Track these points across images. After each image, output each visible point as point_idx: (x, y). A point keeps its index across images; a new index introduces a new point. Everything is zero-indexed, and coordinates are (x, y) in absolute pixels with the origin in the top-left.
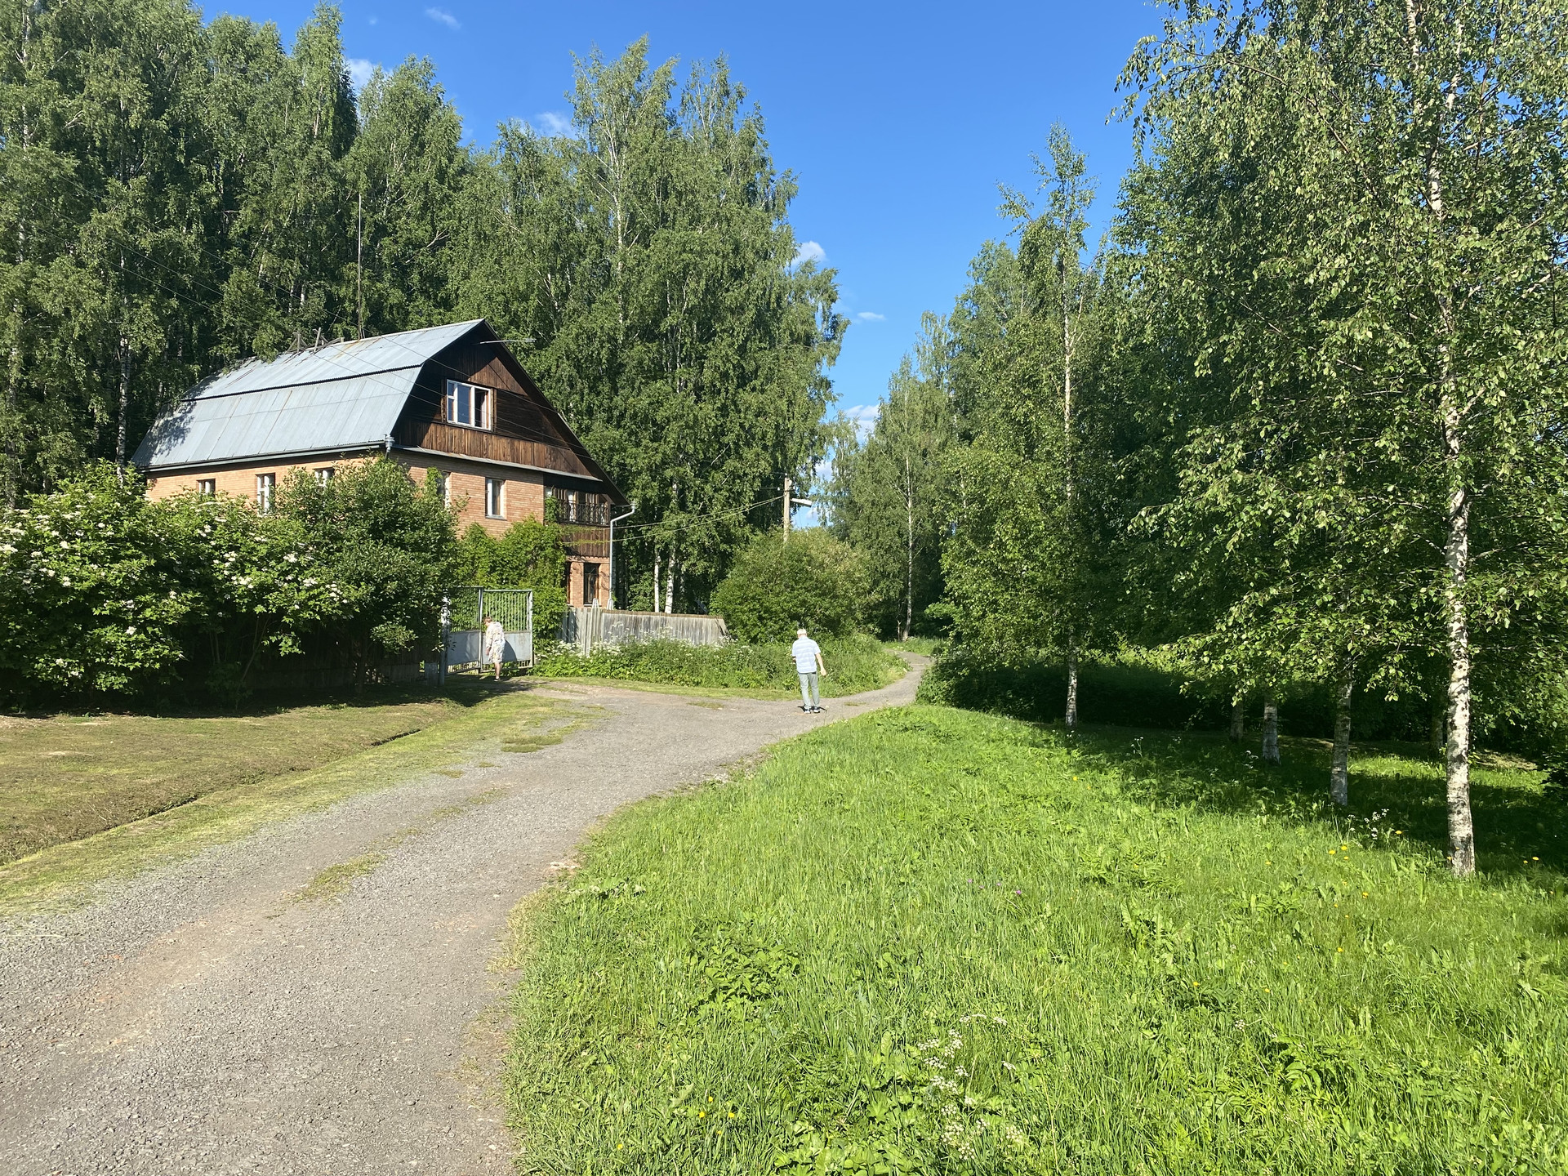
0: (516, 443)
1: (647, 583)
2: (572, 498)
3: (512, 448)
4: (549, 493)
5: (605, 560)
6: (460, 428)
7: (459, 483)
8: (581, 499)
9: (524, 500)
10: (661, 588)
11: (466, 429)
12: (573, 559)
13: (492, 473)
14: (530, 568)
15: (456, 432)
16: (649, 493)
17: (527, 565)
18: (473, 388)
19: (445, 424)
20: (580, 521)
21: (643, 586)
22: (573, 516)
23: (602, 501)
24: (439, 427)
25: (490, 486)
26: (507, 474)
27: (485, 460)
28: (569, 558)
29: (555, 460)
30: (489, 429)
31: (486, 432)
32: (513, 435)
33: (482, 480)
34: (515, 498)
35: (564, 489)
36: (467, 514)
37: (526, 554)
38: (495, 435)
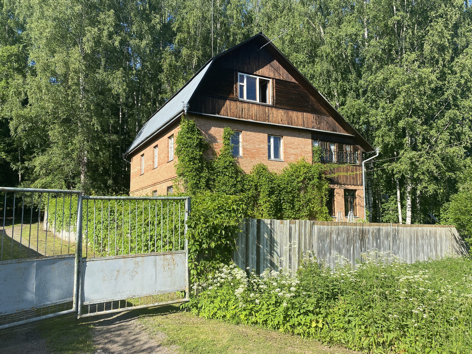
0: (290, 113)
1: (392, 203)
2: (333, 148)
3: (287, 116)
4: (316, 145)
5: (360, 187)
6: (249, 103)
7: (248, 138)
8: (340, 149)
9: (297, 148)
10: (403, 206)
11: (253, 103)
12: (335, 186)
13: (272, 131)
14: (302, 193)
15: (246, 105)
16: (387, 139)
17: (299, 190)
18: (258, 78)
19: (236, 100)
20: (340, 161)
21: (390, 205)
22: (335, 159)
23: (356, 150)
24: (233, 103)
25: (272, 140)
26: (286, 132)
27: (267, 123)
28: (332, 186)
29: (319, 124)
30: (271, 104)
31: (268, 106)
32: (288, 108)
33: (266, 135)
34: (290, 147)
35: (327, 141)
36: (254, 158)
37: (298, 183)
38: (276, 107)
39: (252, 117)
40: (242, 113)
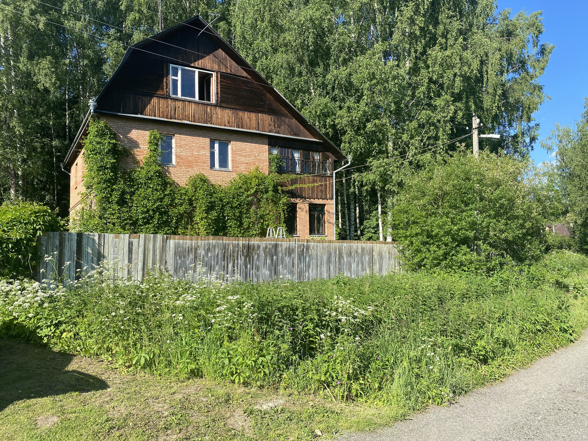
0: (241, 113)
1: (373, 219)
2: (297, 155)
3: (237, 117)
4: (275, 152)
5: (329, 202)
6: (184, 101)
7: (183, 143)
8: (306, 156)
9: (249, 156)
10: (383, 222)
11: (189, 102)
12: (298, 201)
13: (215, 135)
14: (253, 207)
15: (179, 104)
17: (250, 204)
18: (197, 71)
19: (167, 97)
20: (305, 171)
21: (372, 222)
22: (298, 169)
23: (326, 158)
24: (162, 101)
25: (217, 146)
26: (234, 136)
27: (209, 125)
28: (293, 200)
29: (279, 127)
30: (214, 102)
31: (211, 105)
32: (237, 107)
33: (207, 140)
34: (241, 155)
35: (289, 148)
36: (191, 167)
37: (248, 197)
38: (221, 107)
39: (189, 118)
40: (175, 113)
